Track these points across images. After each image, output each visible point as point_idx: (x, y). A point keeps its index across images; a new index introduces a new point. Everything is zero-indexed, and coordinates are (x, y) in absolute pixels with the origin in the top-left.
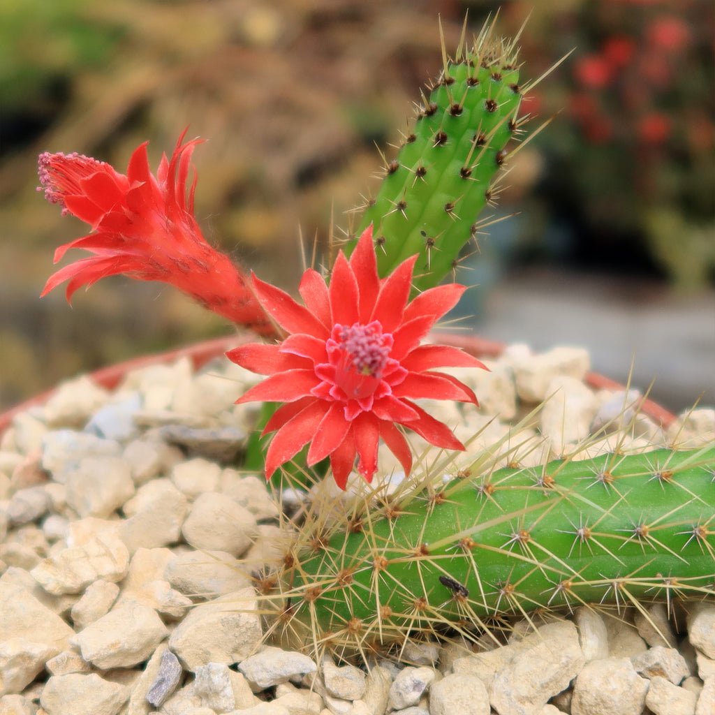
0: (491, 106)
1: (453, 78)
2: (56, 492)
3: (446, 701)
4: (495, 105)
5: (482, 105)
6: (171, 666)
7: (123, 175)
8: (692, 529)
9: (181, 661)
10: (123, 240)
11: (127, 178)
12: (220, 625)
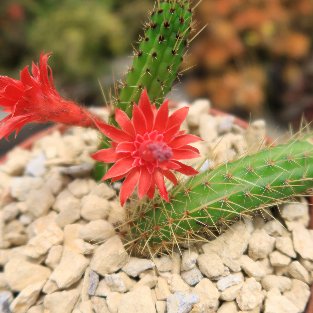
0: (182, 21)
1: (162, 9)
2: (21, 206)
3: (208, 268)
4: (184, 20)
5: (177, 21)
6: (94, 277)
7: (18, 81)
8: (284, 182)
9: (98, 274)
10: (26, 111)
11: (20, 82)
12: (111, 257)
